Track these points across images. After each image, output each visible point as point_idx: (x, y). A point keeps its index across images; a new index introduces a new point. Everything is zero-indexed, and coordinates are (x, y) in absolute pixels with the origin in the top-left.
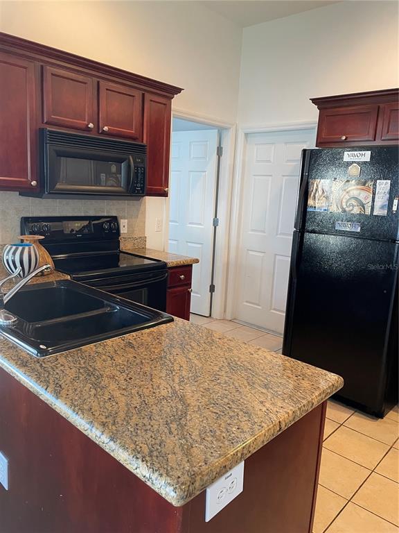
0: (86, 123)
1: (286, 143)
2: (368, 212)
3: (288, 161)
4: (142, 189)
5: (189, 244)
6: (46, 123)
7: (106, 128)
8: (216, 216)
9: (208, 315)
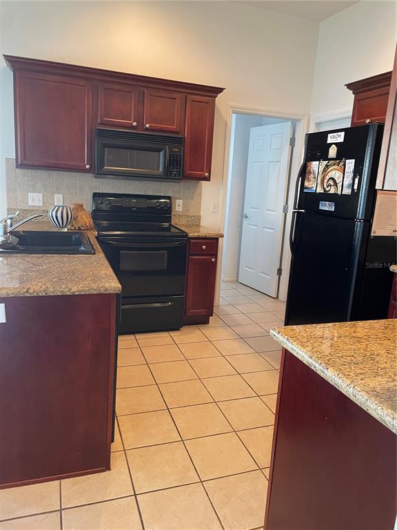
2: (340, 191)
5: (265, 230)
6: (100, 124)
7: (148, 126)
8: (287, 204)
9: (275, 296)
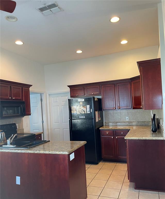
0: (9, 97)
1: (61, 96)
2: (86, 113)
3: (63, 101)
4: (25, 114)
5: (34, 130)
7: (14, 98)
8: (43, 120)
